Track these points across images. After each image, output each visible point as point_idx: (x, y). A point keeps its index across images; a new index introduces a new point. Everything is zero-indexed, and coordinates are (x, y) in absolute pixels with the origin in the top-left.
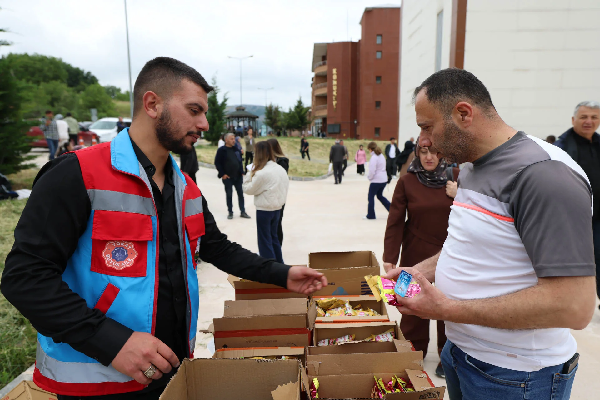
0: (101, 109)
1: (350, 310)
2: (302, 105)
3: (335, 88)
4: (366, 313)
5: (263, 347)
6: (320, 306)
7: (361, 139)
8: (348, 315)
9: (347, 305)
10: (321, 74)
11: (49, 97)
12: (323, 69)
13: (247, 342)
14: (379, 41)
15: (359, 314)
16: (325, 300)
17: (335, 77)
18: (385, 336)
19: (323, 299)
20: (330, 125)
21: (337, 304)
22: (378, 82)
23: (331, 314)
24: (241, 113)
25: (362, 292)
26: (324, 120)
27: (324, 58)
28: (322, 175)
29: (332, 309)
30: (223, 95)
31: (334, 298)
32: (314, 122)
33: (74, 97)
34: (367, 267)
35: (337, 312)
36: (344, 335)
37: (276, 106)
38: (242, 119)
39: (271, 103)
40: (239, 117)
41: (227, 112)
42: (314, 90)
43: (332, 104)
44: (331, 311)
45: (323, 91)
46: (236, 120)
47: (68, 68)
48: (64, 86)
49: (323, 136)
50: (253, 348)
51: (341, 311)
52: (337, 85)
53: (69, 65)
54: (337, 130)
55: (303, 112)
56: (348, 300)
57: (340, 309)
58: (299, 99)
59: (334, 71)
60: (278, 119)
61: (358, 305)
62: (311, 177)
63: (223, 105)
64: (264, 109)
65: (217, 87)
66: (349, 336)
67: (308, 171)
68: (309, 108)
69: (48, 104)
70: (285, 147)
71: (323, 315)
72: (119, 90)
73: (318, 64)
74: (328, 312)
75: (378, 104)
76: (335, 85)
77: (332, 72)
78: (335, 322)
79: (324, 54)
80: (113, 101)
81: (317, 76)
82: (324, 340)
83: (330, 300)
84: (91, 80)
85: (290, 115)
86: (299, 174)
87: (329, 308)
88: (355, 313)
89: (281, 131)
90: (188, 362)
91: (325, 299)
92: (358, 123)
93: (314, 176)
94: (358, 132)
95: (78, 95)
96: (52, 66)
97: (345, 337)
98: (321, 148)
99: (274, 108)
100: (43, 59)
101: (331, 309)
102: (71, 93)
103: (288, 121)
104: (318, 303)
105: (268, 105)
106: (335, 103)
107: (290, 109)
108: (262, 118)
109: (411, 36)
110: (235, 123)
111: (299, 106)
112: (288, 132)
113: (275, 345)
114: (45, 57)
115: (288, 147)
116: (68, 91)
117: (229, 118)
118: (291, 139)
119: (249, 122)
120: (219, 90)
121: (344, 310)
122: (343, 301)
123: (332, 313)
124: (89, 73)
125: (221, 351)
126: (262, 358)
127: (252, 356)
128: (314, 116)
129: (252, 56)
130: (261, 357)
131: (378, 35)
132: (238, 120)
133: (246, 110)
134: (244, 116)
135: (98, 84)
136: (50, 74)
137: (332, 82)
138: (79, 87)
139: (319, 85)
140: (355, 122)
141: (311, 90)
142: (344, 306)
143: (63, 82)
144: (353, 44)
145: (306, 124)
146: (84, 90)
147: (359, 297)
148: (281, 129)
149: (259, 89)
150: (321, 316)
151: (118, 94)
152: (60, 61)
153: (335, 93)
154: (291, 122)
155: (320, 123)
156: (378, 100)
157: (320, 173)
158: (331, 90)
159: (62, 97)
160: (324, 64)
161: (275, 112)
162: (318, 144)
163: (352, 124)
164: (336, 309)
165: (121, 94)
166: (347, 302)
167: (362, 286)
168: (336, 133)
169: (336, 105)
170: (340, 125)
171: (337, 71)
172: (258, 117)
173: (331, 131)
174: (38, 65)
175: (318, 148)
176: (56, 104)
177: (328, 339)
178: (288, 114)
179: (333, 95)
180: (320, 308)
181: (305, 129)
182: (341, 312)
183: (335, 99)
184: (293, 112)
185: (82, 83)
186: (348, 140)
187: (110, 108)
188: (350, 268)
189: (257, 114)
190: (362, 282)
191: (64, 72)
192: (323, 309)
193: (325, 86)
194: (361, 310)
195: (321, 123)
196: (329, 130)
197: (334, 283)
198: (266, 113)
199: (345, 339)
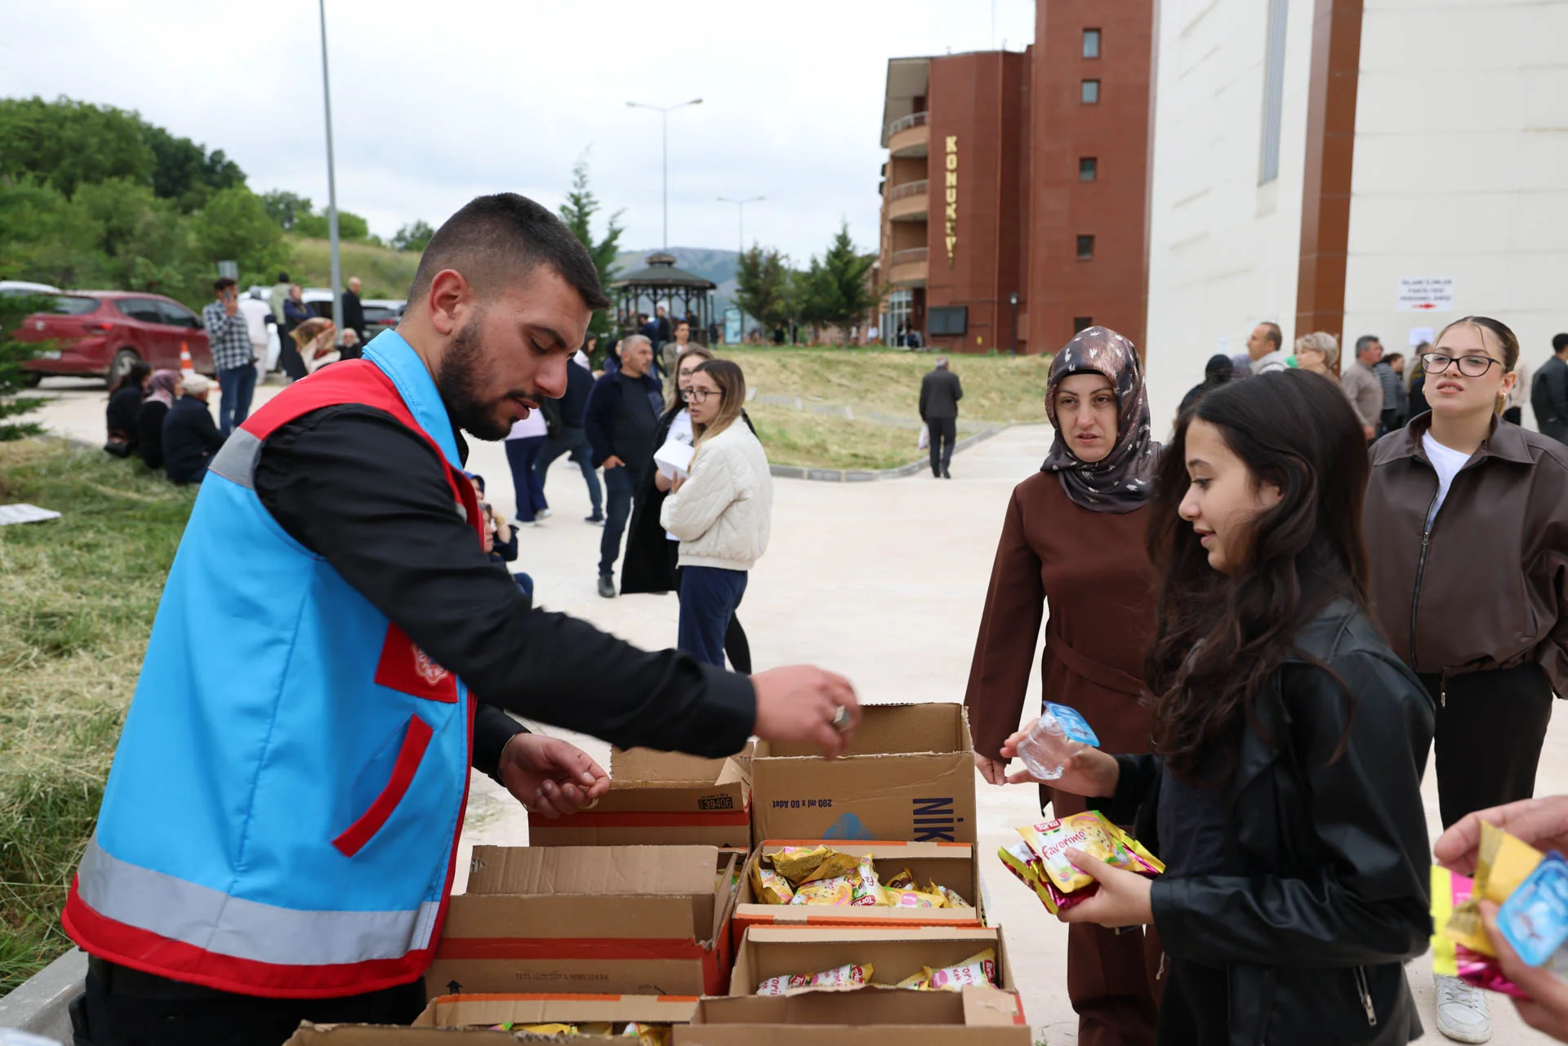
0: (248, 262)
1: (873, 889)
2: (850, 248)
3: (951, 196)
4: (924, 896)
5: (565, 995)
6: (779, 871)
7: (1032, 352)
8: (864, 901)
9: (866, 871)
10: (910, 153)
11: (100, 227)
12: (917, 138)
13: (517, 975)
14: (1090, 47)
15: (900, 899)
16: (795, 853)
17: (952, 162)
18: (961, 973)
19: (792, 848)
20: (933, 310)
21: (834, 866)
22: (1088, 176)
23: (809, 898)
24: (661, 274)
25: (916, 830)
26: (919, 294)
27: (919, 104)
28: (903, 462)
29: (816, 883)
30: (607, 219)
31: (821, 849)
32: (887, 301)
33: (171, 226)
34: (931, 753)
35: (830, 891)
36: (836, 966)
37: (772, 252)
38: (666, 291)
39: (756, 243)
40: (656, 287)
41: (618, 270)
42: (887, 203)
43: (944, 244)
44: (812, 889)
45: (917, 206)
46: (648, 295)
47: (158, 140)
48: (145, 194)
49: (914, 344)
50: (545, 994)
51: (842, 889)
52: (958, 187)
53: (162, 131)
54: (957, 326)
55: (853, 270)
56: (869, 857)
57: (840, 882)
58: (840, 232)
59: (951, 143)
60: (774, 290)
61: (904, 871)
62: (869, 470)
63: (608, 248)
64: (736, 259)
65: (588, 195)
66: (852, 969)
67: (861, 450)
68: (871, 258)
69: (98, 246)
70: (795, 378)
71: (784, 900)
72: (306, 205)
73: (899, 122)
74: (801, 891)
75: (1085, 244)
76: (952, 187)
77: (944, 145)
78: (811, 923)
79: (920, 92)
80: (285, 239)
81: (895, 159)
82: (777, 977)
83: (810, 854)
84: (223, 174)
85: (814, 280)
86: (834, 460)
87: (806, 877)
88: (889, 898)
89: (785, 330)
90: (310, 1033)
91: (798, 849)
92: (1022, 303)
93: (877, 467)
94: (1023, 333)
95: (183, 221)
96: (110, 136)
97: (838, 972)
98: (905, 380)
99: (763, 260)
100: (85, 115)
101: (812, 882)
102: (164, 214)
103: (805, 297)
104: (775, 862)
105: (747, 248)
106: (950, 241)
107: (814, 262)
108: (728, 290)
109: (1186, 33)
110: (645, 305)
111: (841, 253)
112: (806, 331)
113: (609, 989)
114: (92, 108)
115: (802, 377)
116: (156, 209)
117: (625, 289)
118: (815, 353)
119: (687, 302)
120: (595, 203)
121: (853, 885)
122: (851, 859)
123: (812, 896)
124: (218, 155)
125: (449, 1001)
126: (566, 1029)
127: (539, 1021)
128: (887, 282)
129: (699, 101)
130: (566, 1023)
131: (1087, 30)
132: (655, 293)
133: (678, 265)
134: (670, 282)
135: (246, 188)
136: (104, 160)
137: (944, 178)
138: (189, 196)
139: (903, 187)
140: (1014, 301)
141: (879, 201)
142: (855, 871)
143: (140, 181)
144: (1010, 60)
145: (861, 306)
146: (201, 205)
147: (903, 847)
148: (785, 323)
149: (720, 199)
150: (779, 904)
151: (304, 215)
152: (135, 117)
153: (951, 212)
154: (817, 299)
155: (904, 305)
156: (1086, 231)
157: (897, 459)
158: (939, 203)
159: (139, 228)
160: (919, 122)
161: (767, 272)
162: (896, 367)
163: (1003, 303)
164: (828, 881)
165: (311, 217)
166: (866, 860)
167: (916, 812)
168: (955, 336)
169: (955, 246)
170: (966, 309)
171: (957, 143)
172: (713, 287)
173: (938, 329)
174: (70, 133)
175: (897, 382)
176: (120, 248)
177: (788, 977)
178: (806, 277)
179: (943, 218)
180: (779, 877)
181: (858, 322)
182: (840, 892)
183: (952, 229)
184: (824, 272)
185: (198, 184)
186: (992, 355)
187: (275, 256)
188: (879, 756)
189: (713, 280)
190: (915, 801)
191: (147, 153)
192: (789, 880)
193: (921, 191)
194: (909, 887)
195: (908, 305)
196: (934, 325)
197: (830, 801)
198: (740, 275)
199: (837, 978)
